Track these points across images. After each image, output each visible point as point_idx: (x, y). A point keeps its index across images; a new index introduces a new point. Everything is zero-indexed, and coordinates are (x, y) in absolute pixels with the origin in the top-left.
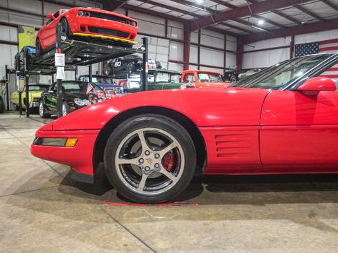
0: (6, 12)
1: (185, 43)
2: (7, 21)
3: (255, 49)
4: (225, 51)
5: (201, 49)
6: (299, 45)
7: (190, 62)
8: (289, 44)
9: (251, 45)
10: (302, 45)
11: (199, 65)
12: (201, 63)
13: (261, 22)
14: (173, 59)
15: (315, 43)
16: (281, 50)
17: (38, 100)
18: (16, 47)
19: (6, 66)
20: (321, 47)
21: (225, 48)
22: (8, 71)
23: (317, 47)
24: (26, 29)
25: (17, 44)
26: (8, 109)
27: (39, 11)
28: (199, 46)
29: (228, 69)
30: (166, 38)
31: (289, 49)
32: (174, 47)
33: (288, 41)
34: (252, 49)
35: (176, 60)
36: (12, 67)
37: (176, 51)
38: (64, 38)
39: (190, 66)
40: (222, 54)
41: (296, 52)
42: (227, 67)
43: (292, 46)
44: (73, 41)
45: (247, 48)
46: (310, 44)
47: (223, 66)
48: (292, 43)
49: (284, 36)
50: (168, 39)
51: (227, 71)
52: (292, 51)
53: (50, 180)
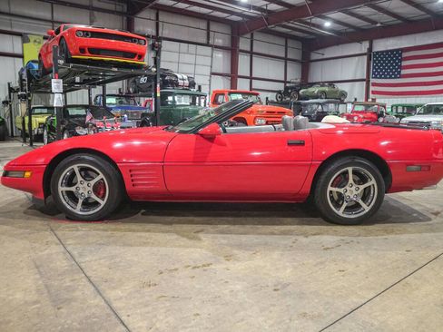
0: (8, 18)
1: (233, 51)
2: (9, 29)
3: (325, 57)
4: (286, 59)
5: (254, 58)
6: (377, 53)
7: (239, 74)
8: (366, 51)
9: (320, 51)
10: (382, 52)
11: (251, 78)
12: (253, 76)
13: (328, 24)
14: (218, 72)
15: (397, 50)
16: (357, 58)
17: (42, 126)
18: (21, 59)
19: (9, 84)
20: (405, 55)
21: (286, 55)
22: (11, 90)
23: (400, 55)
24: (32, 38)
25: (21, 56)
26: (12, 135)
27: (48, 16)
28: (251, 53)
29: (289, 82)
30: (207, 45)
31: (365, 57)
32: (219, 55)
33: (364, 47)
34: (321, 57)
35: (221, 72)
36: (16, 84)
37: (221, 61)
38: (61, 62)
39: (239, 79)
40: (282, 64)
41: (374, 62)
42: (288, 80)
43: (370, 53)
44: (71, 65)
45: (314, 56)
46: (392, 51)
47: (283, 79)
48: (370, 49)
49: (360, 41)
50: (211, 46)
51: (288, 85)
52: (369, 59)
53: (21, 206)
